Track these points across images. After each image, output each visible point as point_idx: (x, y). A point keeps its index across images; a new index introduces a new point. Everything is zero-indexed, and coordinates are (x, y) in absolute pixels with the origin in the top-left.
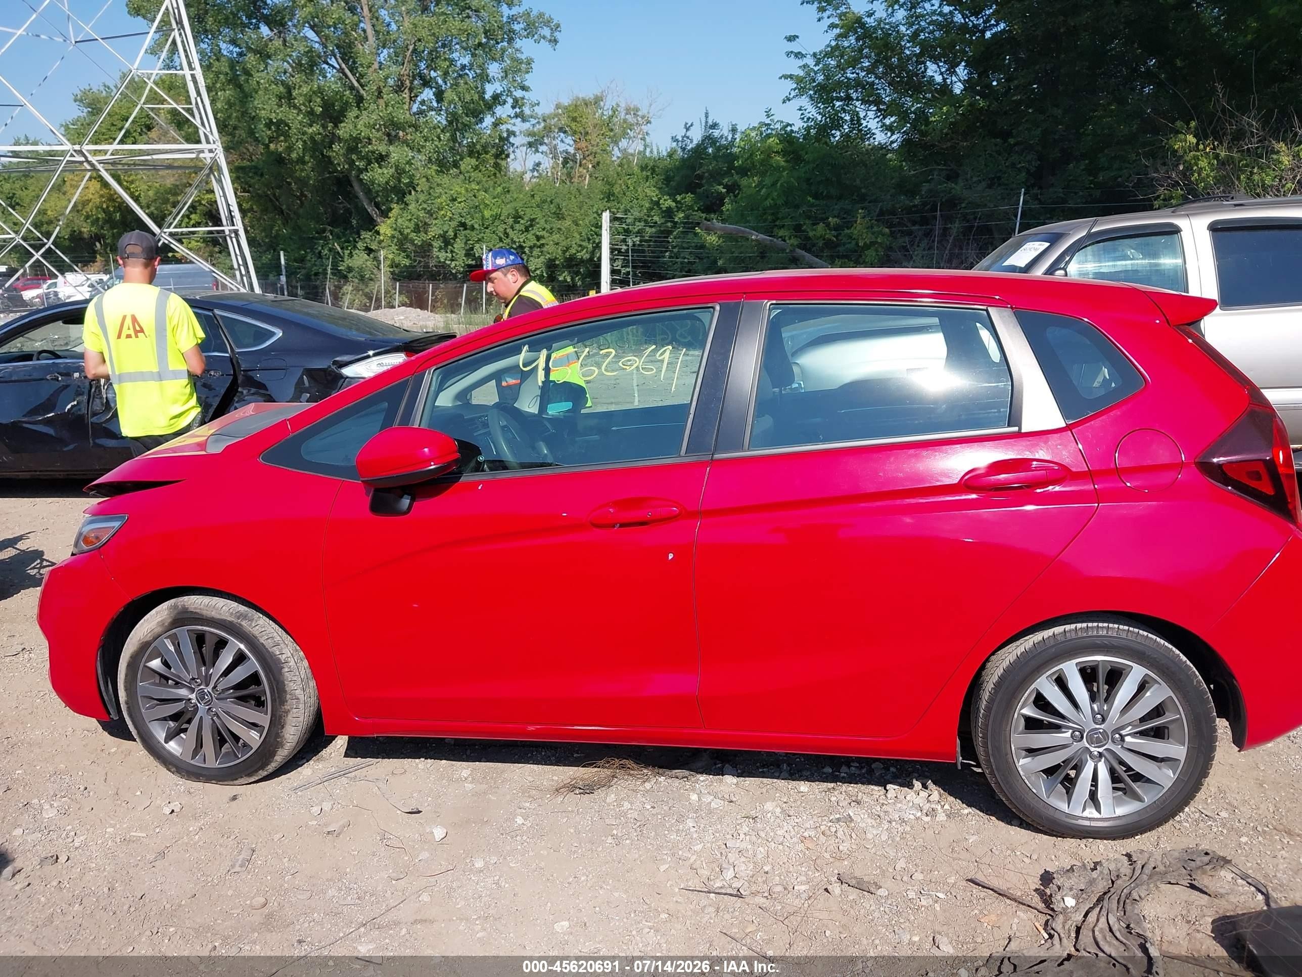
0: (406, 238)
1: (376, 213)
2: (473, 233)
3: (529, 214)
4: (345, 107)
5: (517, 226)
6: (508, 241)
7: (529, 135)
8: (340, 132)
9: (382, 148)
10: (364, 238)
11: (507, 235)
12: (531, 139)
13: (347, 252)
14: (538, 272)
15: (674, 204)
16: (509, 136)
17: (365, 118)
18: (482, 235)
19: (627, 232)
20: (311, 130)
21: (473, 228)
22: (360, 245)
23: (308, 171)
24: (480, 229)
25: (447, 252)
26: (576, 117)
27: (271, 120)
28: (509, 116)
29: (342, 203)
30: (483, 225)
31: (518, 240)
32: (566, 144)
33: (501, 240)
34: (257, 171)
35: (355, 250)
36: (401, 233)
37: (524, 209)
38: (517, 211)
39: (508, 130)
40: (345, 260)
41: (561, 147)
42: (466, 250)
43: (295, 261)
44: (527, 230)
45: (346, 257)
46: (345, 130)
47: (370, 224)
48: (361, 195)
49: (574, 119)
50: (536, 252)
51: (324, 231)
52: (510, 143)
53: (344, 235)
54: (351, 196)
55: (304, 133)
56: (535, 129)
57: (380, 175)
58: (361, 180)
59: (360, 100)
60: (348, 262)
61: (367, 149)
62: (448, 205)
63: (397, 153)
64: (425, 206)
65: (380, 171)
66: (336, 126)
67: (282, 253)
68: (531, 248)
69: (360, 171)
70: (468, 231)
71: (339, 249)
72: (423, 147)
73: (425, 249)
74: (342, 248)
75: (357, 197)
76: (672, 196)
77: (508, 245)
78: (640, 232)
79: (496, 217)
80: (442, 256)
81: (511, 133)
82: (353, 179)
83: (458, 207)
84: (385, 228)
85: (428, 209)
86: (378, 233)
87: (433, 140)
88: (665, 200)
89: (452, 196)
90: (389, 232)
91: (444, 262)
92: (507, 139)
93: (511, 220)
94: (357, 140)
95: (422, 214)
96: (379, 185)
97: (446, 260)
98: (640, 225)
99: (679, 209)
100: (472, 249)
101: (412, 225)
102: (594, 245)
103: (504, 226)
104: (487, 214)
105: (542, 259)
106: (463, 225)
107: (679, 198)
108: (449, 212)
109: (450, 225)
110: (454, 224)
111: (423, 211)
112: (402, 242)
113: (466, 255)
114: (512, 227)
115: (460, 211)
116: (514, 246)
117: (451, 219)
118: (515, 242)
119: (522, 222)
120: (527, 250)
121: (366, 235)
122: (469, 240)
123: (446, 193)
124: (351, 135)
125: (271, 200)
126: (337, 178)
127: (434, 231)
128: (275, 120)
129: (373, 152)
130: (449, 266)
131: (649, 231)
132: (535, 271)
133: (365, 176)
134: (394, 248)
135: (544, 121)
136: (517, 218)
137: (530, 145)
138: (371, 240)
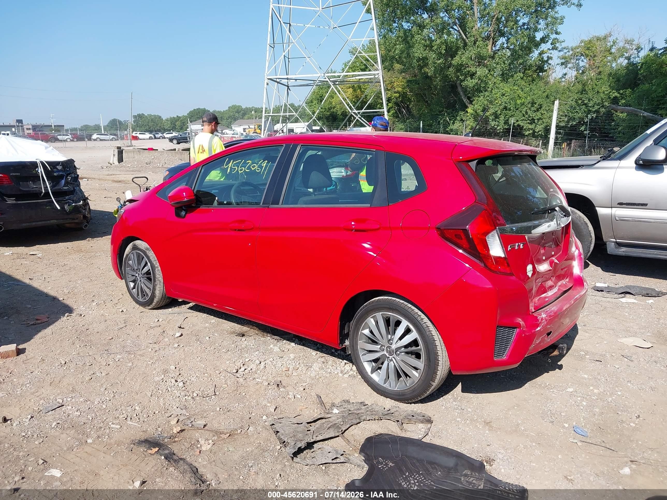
0: (478, 115)
1: (467, 102)
2: (510, 112)
3: (539, 101)
4: (458, 48)
5: (532, 109)
6: (527, 116)
7: (563, 58)
8: (453, 62)
9: (473, 69)
10: (460, 115)
11: (526, 113)
12: (563, 61)
13: (452, 121)
14: (540, 133)
15: (618, 95)
16: (548, 60)
17: (467, 54)
18: (514, 113)
19: (589, 112)
20: (439, 62)
21: (510, 110)
22: (458, 118)
23: (438, 81)
24: (513, 110)
25: (496, 122)
26: (589, 47)
27: (419, 57)
28: (549, 49)
29: (453, 97)
30: (515, 107)
31: (531, 116)
32: (583, 63)
33: (524, 116)
34: (417, 82)
35: (456, 120)
36: (476, 112)
37: (537, 99)
38: (533, 100)
39: (548, 57)
40: (450, 125)
41: (581, 64)
42: (505, 121)
43: (428, 126)
44: (538, 110)
45: (451, 124)
46: (456, 61)
47: (464, 108)
48: (461, 93)
49: (588, 49)
50: (540, 122)
51: (443, 111)
52: (548, 63)
53: (452, 113)
54: (457, 94)
55: (435, 63)
56: (566, 55)
57: (470, 83)
58: (462, 85)
59: (465, 44)
60: (451, 127)
61: (466, 70)
62: (500, 98)
63: (481, 72)
64: (488, 98)
65: (471, 81)
66: (452, 59)
67: (421, 122)
68: (538, 120)
69: (462, 81)
70: (508, 111)
71: (448, 120)
72: (495, 68)
73: (486, 121)
74: (450, 120)
75: (459, 94)
76: (618, 90)
77: (527, 118)
78: (597, 112)
79: (523, 104)
80: (493, 123)
81: (549, 58)
82: (458, 85)
83: (505, 99)
84: (470, 110)
85: (490, 100)
86: (467, 112)
87: (501, 64)
88: (613, 93)
89: (502, 93)
90: (472, 111)
91: (493, 127)
92: (547, 61)
93: (530, 105)
94: (461, 65)
95: (486, 102)
96: (470, 88)
97: (494, 126)
98: (596, 107)
99: (622, 98)
100: (508, 120)
101: (481, 108)
102: (569, 118)
103: (526, 108)
104: (519, 102)
105: (542, 126)
106: (505, 108)
107: (621, 92)
108: (500, 101)
109: (499, 108)
110: (502, 107)
111: (486, 101)
112: (476, 117)
113: (504, 123)
114: (530, 109)
115: (505, 101)
116: (530, 119)
117: (500, 105)
118: (530, 117)
119: (535, 106)
120: (536, 121)
121: (462, 113)
122: (507, 116)
123: (500, 92)
124: (458, 63)
125: (422, 96)
126: (452, 85)
127: (491, 111)
128: (421, 58)
129: (469, 71)
130: (496, 129)
131: (603, 110)
132: (538, 132)
133: (464, 84)
134: (472, 120)
135: (572, 50)
136: (533, 103)
137: (562, 64)
138: (464, 116)
